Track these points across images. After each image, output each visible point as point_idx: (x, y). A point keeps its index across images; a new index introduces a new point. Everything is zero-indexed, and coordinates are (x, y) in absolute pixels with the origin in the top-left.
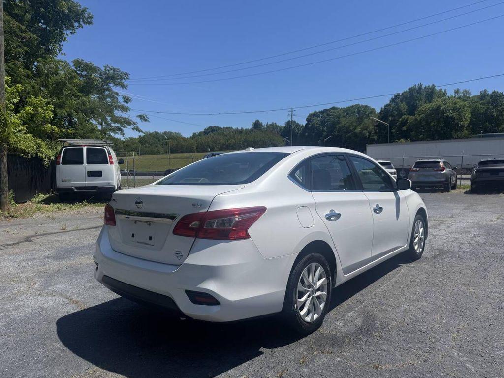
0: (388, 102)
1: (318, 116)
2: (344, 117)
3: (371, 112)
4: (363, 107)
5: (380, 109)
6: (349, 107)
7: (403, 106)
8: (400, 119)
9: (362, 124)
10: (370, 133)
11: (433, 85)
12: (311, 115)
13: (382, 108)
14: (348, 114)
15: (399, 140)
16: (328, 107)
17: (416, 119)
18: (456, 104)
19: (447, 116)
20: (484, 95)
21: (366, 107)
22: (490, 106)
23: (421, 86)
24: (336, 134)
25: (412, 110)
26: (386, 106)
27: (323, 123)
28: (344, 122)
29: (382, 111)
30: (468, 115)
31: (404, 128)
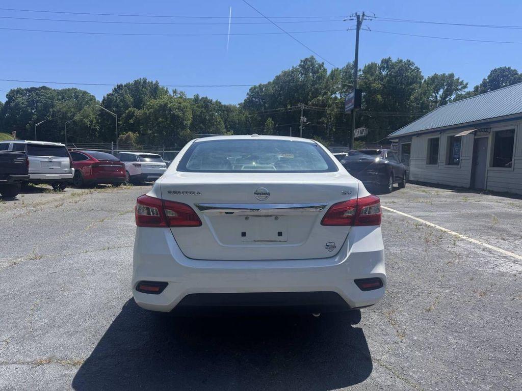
0: (111, 92)
1: (24, 95)
2: (58, 100)
3: (91, 100)
4: (81, 92)
5: (103, 98)
6: (64, 90)
7: (129, 98)
8: (127, 111)
9: (82, 111)
10: (91, 122)
11: (157, 82)
12: (12, 91)
13: (104, 97)
14: (63, 97)
15: (127, 133)
16: (37, 86)
17: (145, 113)
18: (180, 103)
19: (174, 115)
20: (196, 100)
21: (85, 93)
22: (203, 109)
23: (145, 81)
24: (50, 118)
25: (138, 104)
26: (109, 95)
27: (31, 103)
28: (59, 106)
29: (104, 100)
30: (190, 115)
31: (131, 121)
